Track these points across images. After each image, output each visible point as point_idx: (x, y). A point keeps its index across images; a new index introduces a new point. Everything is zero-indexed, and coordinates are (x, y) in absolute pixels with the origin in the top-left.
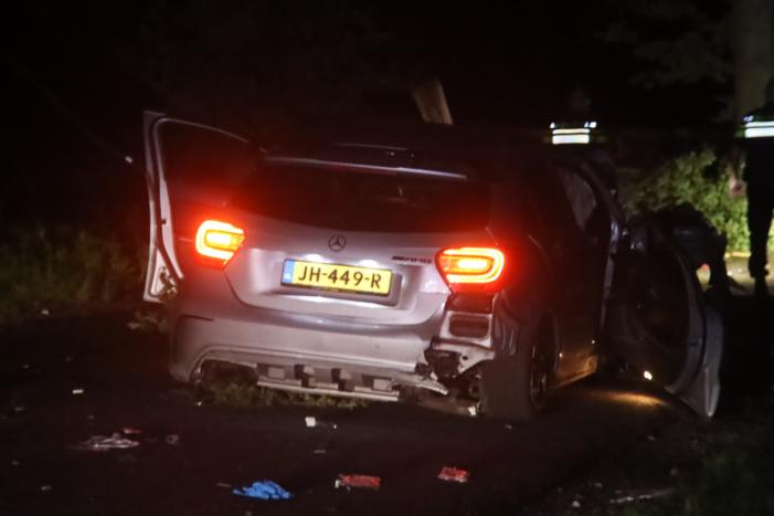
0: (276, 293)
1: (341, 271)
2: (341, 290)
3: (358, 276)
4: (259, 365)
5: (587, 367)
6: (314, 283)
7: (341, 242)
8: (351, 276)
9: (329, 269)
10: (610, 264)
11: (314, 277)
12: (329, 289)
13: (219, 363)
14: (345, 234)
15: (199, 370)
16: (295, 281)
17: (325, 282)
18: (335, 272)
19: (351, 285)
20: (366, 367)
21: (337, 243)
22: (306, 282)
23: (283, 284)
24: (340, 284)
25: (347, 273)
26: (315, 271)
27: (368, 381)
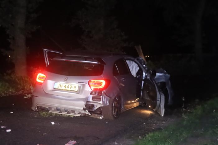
0: (53, 91)
1: (67, 85)
2: (67, 90)
3: (71, 87)
4: (49, 108)
5: (135, 105)
6: (61, 88)
7: (67, 79)
8: (69, 87)
9: (64, 85)
10: (143, 82)
11: (61, 87)
12: (64, 90)
13: (41, 107)
14: (68, 77)
15: (37, 109)
16: (57, 88)
17: (63, 88)
18: (66, 86)
19: (69, 89)
20: (72, 109)
21: (66, 79)
22: (59, 88)
23: (54, 88)
24: (67, 89)
25: (68, 86)
26: (61, 85)
27: (73, 112)
